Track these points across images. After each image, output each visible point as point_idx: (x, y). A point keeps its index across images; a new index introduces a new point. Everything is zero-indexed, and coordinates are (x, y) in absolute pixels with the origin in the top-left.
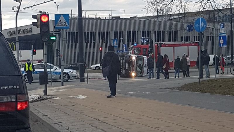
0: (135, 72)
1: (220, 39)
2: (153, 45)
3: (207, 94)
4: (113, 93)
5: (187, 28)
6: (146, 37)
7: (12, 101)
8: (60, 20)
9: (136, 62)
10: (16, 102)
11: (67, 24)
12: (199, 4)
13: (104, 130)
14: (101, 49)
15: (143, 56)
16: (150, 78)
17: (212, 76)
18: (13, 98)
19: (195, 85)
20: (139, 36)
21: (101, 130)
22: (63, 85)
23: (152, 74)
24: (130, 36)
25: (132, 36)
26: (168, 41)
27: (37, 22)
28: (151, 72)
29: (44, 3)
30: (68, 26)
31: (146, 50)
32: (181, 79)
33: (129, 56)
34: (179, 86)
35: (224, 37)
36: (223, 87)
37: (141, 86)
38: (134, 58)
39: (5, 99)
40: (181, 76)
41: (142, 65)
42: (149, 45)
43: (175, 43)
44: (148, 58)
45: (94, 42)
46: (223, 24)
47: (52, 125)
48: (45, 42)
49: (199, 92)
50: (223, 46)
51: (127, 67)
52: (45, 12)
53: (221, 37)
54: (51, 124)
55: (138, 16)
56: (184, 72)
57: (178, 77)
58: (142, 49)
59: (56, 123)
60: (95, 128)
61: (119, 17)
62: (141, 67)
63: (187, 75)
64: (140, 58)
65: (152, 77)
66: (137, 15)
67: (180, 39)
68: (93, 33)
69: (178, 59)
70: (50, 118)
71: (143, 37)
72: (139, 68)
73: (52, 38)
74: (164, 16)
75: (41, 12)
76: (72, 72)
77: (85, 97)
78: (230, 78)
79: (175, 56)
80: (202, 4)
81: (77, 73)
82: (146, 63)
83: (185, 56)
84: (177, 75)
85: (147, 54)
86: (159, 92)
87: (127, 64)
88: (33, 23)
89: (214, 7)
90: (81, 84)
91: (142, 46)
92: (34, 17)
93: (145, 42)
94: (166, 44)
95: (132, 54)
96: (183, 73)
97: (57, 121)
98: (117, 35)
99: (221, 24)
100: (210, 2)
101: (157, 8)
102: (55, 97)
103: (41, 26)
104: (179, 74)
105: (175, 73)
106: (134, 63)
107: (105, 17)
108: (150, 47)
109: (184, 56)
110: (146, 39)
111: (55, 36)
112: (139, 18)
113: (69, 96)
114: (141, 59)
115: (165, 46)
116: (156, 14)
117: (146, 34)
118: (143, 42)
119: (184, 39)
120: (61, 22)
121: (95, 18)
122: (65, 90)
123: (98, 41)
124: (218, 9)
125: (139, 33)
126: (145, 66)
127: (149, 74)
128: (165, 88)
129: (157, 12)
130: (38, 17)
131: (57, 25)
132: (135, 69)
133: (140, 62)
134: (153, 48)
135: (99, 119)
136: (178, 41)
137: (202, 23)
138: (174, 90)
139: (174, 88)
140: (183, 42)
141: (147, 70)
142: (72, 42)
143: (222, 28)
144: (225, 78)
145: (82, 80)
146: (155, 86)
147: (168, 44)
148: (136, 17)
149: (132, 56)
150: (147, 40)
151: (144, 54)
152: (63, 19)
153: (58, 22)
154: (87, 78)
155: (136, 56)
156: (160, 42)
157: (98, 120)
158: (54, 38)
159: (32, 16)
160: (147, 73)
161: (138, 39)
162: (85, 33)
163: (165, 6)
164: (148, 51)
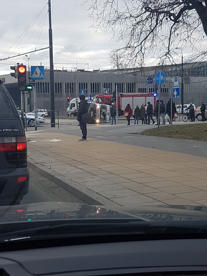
0: (99, 119)
1: (174, 91)
2: (116, 95)
3: (167, 138)
4: (84, 137)
5: (147, 80)
6: (107, 88)
7: (13, 142)
8: (35, 71)
9: (101, 110)
10: (16, 143)
11: (42, 75)
12: (159, 60)
13: (83, 169)
14: (68, 98)
15: (106, 105)
16: (112, 124)
17: (167, 123)
18: (14, 140)
19: (155, 130)
20: (102, 87)
21: (80, 169)
22: (36, 130)
23: (114, 121)
24: (94, 87)
25: (95, 88)
26: (127, 92)
27: (15, 73)
28: (114, 119)
29: (18, 55)
30: (43, 77)
31: (109, 100)
32: (140, 125)
33: (94, 105)
34: (141, 131)
35: (177, 90)
36: (179, 133)
37: (107, 131)
38: (98, 106)
39: (7, 140)
40: (140, 123)
41: (105, 113)
42: (113, 95)
43: (134, 94)
44: (111, 106)
45: (61, 92)
46: (177, 77)
47: (35, 165)
48: (22, 91)
49: (159, 136)
50: (176, 97)
51: (92, 114)
52: (23, 64)
53: (175, 89)
54: (33, 164)
55: (101, 70)
56: (143, 120)
57: (138, 123)
58: (105, 98)
59: (38, 163)
60: (74, 167)
61: (84, 70)
62: (104, 115)
63: (145, 122)
64: (103, 107)
65: (114, 123)
66: (99, 69)
67: (137, 90)
68: (61, 83)
69: (138, 108)
70: (31, 159)
71: (105, 88)
72: (102, 115)
73: (28, 88)
74: (123, 70)
75: (18, 64)
76: (40, 119)
77: (59, 140)
78: (183, 125)
79: (134, 105)
80: (162, 59)
81: (44, 119)
82: (108, 111)
83: (144, 105)
84: (136, 122)
85: (109, 103)
86: (124, 137)
87: (92, 112)
88: (11, 73)
89: (172, 62)
90: (52, 129)
91: (105, 97)
92: (12, 68)
93: (107, 92)
94: (126, 94)
95: (96, 103)
96: (141, 120)
97: (38, 161)
98: (82, 86)
99: (175, 78)
100: (169, 58)
101: (117, 63)
102: (32, 140)
103: (18, 77)
104: (138, 121)
105: (134, 121)
106: (99, 111)
107: (71, 70)
108: (113, 97)
109: (142, 106)
110: (107, 90)
111: (31, 86)
112: (101, 71)
113: (44, 139)
114: (105, 108)
115: (125, 96)
116: (116, 68)
117: (107, 86)
118: (104, 92)
119: (140, 90)
120: (36, 73)
121: (62, 71)
122: (38, 134)
123: (65, 91)
124: (176, 64)
125: (101, 84)
126: (108, 114)
127: (111, 121)
128: (129, 133)
129: (118, 67)
130: (16, 68)
131: (33, 76)
132: (99, 117)
133: (103, 110)
134: (115, 98)
135: (77, 160)
136: (135, 92)
137: (162, 77)
138: (137, 135)
139: (136, 133)
140: (141, 93)
141: (110, 117)
142: (41, 92)
143: (176, 81)
144: (179, 125)
145: (53, 126)
146: (119, 131)
147: (128, 94)
148: (98, 70)
149: (96, 105)
150: (109, 91)
151: (107, 103)
152: (38, 71)
153: (34, 73)
154: (58, 124)
155: (100, 105)
156: (121, 93)
157: (75, 160)
158: (30, 88)
159: (11, 67)
160: (110, 120)
161: (100, 90)
162: (56, 83)
163: (129, 61)
164: (111, 101)
